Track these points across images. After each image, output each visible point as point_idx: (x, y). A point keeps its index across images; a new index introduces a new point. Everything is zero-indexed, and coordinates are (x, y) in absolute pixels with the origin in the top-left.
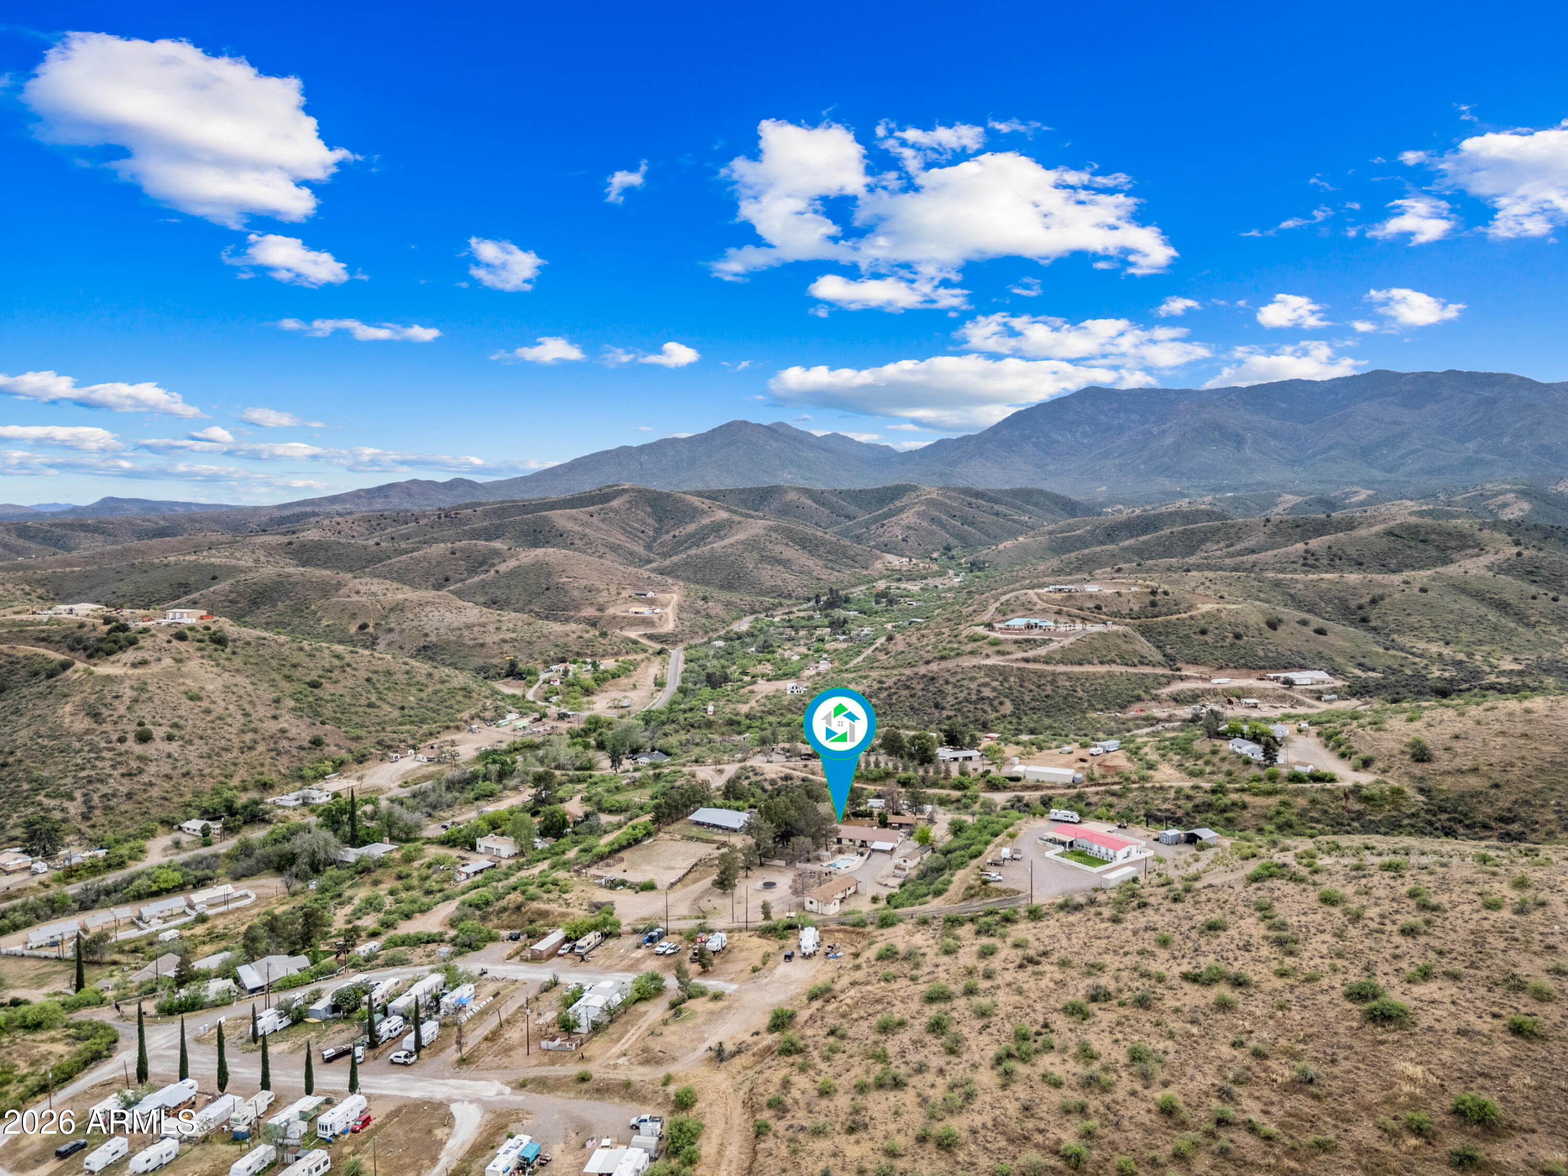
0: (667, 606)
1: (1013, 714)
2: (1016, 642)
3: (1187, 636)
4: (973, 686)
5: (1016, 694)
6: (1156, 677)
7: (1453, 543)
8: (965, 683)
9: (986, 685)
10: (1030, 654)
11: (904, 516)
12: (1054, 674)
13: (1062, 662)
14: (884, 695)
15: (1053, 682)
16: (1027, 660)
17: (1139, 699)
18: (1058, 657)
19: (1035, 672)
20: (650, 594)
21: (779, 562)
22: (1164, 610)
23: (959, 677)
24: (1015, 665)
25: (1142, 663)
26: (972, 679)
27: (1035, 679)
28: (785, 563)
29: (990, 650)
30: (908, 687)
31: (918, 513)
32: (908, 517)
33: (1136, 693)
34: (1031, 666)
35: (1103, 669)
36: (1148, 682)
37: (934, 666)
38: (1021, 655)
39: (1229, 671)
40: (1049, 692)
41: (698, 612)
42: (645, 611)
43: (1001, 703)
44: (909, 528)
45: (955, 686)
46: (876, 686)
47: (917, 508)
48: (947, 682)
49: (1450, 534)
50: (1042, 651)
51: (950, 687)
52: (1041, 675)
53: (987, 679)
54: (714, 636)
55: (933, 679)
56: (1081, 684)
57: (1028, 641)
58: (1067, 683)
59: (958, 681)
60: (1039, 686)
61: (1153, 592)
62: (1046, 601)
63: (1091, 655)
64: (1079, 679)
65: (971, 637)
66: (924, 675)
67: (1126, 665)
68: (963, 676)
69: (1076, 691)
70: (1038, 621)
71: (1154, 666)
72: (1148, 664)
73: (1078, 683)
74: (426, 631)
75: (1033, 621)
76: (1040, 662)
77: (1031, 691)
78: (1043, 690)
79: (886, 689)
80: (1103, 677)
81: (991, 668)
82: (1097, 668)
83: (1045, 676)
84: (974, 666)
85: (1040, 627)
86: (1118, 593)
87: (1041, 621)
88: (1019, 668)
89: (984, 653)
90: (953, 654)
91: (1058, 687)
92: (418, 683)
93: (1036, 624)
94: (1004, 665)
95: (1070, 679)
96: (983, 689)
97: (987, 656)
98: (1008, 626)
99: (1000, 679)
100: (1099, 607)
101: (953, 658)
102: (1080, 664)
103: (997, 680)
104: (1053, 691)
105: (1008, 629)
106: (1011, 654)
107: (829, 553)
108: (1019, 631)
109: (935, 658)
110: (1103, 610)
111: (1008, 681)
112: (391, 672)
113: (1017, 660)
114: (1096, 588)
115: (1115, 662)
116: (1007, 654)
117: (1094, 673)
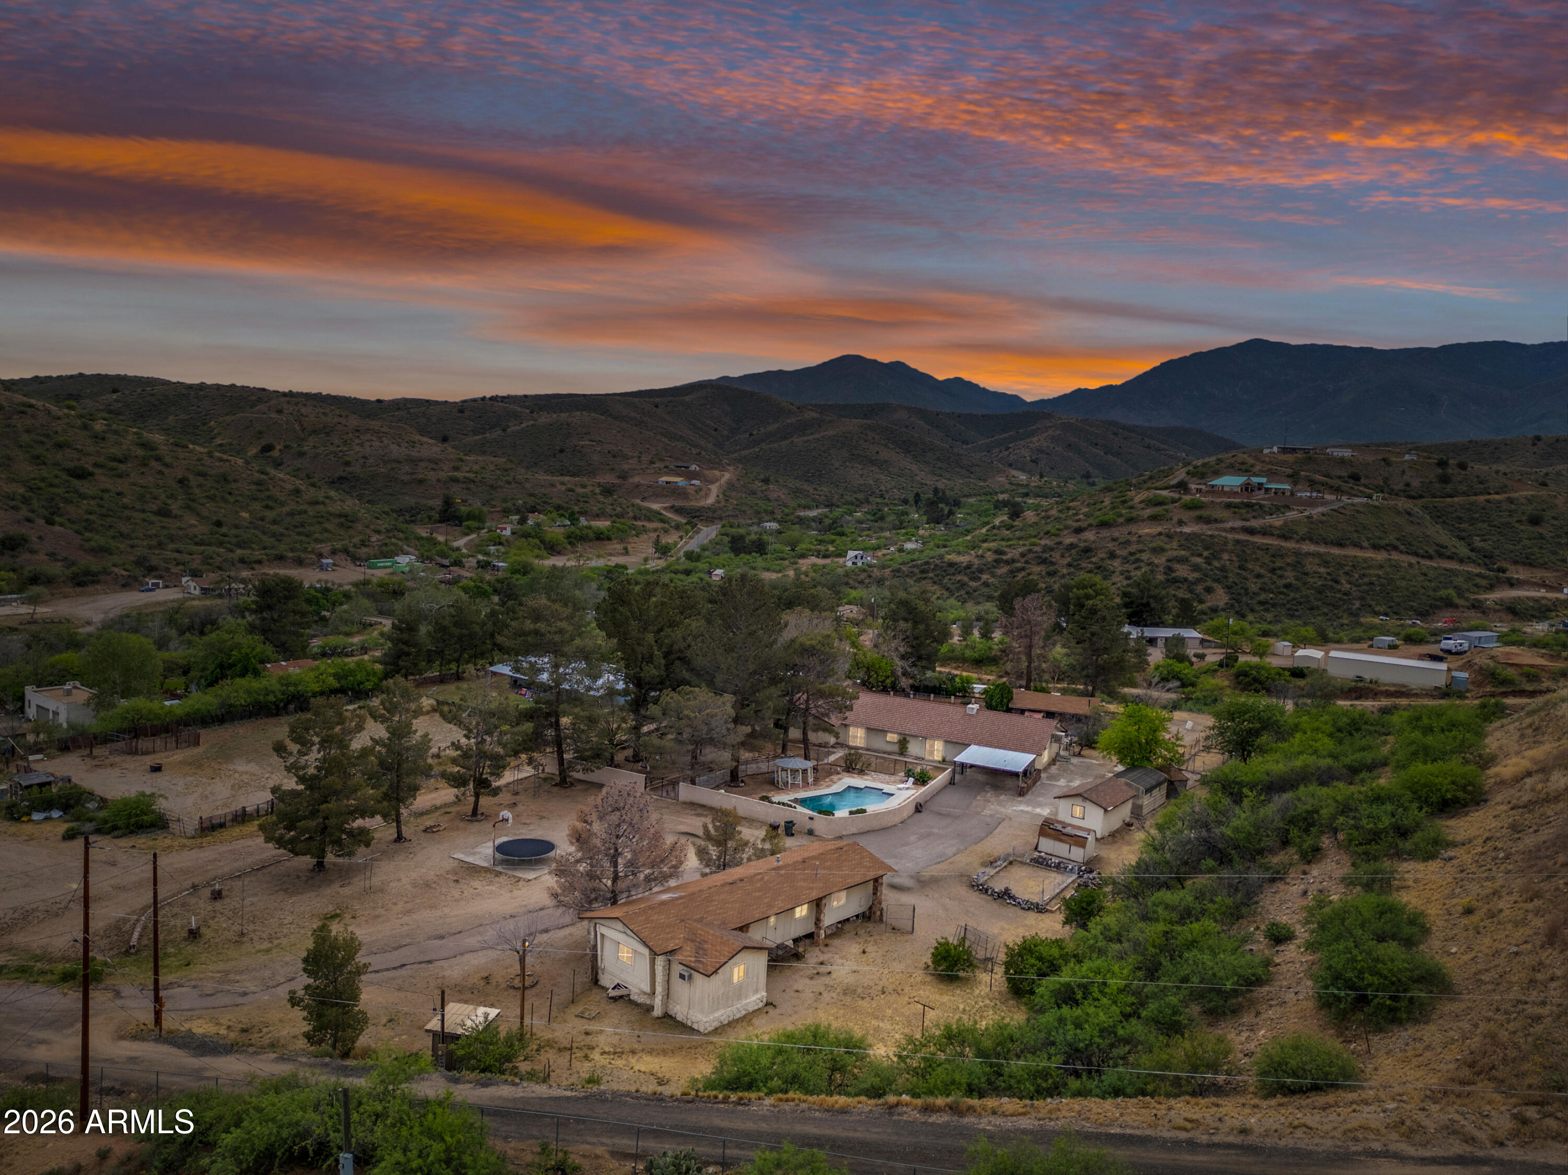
0: (712, 482)
1: (1229, 607)
2: (1229, 506)
3: (1507, 524)
4: (1160, 560)
5: (1232, 578)
6: (1469, 577)
8: (1145, 556)
9: (1182, 560)
10: (1255, 523)
11: (1035, 439)
12: (1297, 553)
13: (1309, 538)
14: (1003, 570)
15: (1297, 565)
16: (1251, 531)
17: (1449, 604)
18: (1302, 530)
19: (1266, 549)
20: (693, 467)
21: (873, 462)
22: (1463, 488)
23: (1133, 548)
24: (1230, 536)
25: (1441, 555)
26: (1158, 550)
27: (1267, 559)
28: (883, 465)
29: (1186, 516)
30: (1044, 561)
31: (1052, 437)
32: (1040, 441)
33: (1443, 593)
34: (1258, 540)
35: (1381, 556)
36: (1459, 581)
37: (1090, 535)
38: (1238, 524)
40: (1290, 580)
41: (753, 493)
42: (680, 481)
43: (1209, 590)
44: (1040, 451)
45: (1125, 560)
46: (990, 557)
47: (1050, 432)
48: (1112, 556)
50: (1276, 521)
51: (1116, 563)
52: (1277, 554)
53: (1183, 553)
54: (767, 518)
55: (1087, 550)
56: (1346, 573)
57: (1249, 506)
58: (1322, 570)
59: (1131, 554)
60: (1273, 571)
61: (1442, 464)
62: (1270, 463)
63: (1356, 535)
64: (1341, 566)
65: (1150, 501)
66: (1071, 544)
67: (1416, 554)
68: (1141, 547)
69: (1337, 582)
70: (1264, 480)
71: (1461, 561)
72: (1450, 558)
73: (1341, 572)
74: (347, 459)
75: (1256, 480)
76: (1273, 535)
77: (1259, 576)
78: (1280, 577)
79: (1007, 562)
80: (1381, 567)
81: (1189, 537)
82: (1370, 554)
83: (1282, 556)
84: (1160, 534)
85: (1267, 490)
86: (1384, 460)
87: (1269, 482)
88: (1238, 542)
89: (1175, 519)
90: (1121, 520)
91: (1307, 574)
92: (269, 497)
93: (1261, 484)
94: (1211, 536)
95: (1326, 563)
96: (1176, 566)
97: (1181, 523)
98: (1213, 486)
99: (1206, 554)
100: (1356, 478)
101: (1122, 524)
102: (1340, 545)
103: (1200, 555)
104: (1297, 579)
105: (1213, 490)
106: (1222, 521)
107: (938, 459)
108: (1232, 494)
109: (1090, 525)
110: (1363, 481)
111: (1219, 559)
112: (230, 478)
113: (1233, 530)
114: (1347, 453)
115: (1395, 548)
116: (1216, 521)
117: (1365, 560)
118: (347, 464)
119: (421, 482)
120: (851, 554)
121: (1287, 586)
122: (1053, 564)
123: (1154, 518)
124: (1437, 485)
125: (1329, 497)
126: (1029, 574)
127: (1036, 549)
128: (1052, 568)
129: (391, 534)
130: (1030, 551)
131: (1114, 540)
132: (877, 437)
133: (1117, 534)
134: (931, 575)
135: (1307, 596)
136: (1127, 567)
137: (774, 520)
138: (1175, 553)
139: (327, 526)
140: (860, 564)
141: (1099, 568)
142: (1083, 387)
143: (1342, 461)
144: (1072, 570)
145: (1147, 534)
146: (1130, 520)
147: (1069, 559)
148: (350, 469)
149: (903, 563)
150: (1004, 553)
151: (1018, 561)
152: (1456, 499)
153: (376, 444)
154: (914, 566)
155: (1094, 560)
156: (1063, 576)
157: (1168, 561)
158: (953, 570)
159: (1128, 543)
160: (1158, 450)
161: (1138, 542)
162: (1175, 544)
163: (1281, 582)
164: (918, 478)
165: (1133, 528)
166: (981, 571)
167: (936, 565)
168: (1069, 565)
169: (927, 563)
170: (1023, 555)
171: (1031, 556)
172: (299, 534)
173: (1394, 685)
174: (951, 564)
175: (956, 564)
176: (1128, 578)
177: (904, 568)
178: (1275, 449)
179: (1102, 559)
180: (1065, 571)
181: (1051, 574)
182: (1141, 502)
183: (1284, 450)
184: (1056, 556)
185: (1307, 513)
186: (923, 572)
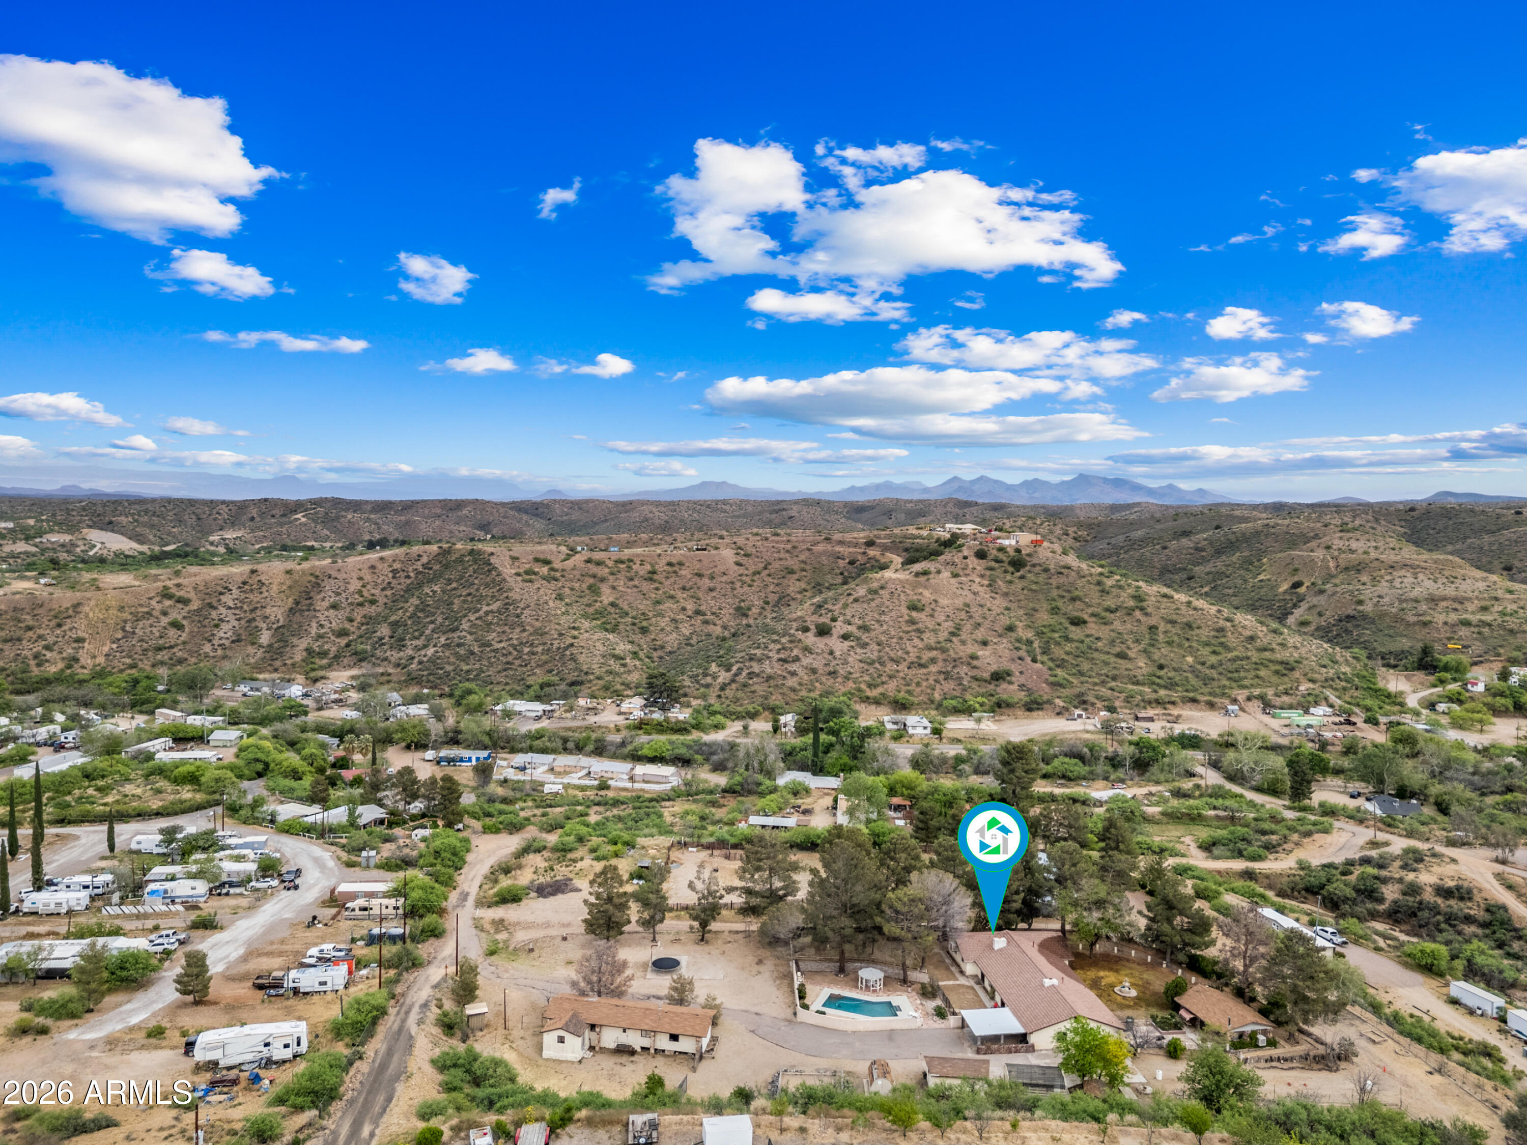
74: (1362, 597)
92: (1222, 644)
112: (1194, 625)
118: (1360, 602)
119: (1425, 624)
129: (1327, 684)
139: (1262, 673)
148: (1360, 608)
153: (1409, 580)
172: (1230, 679)
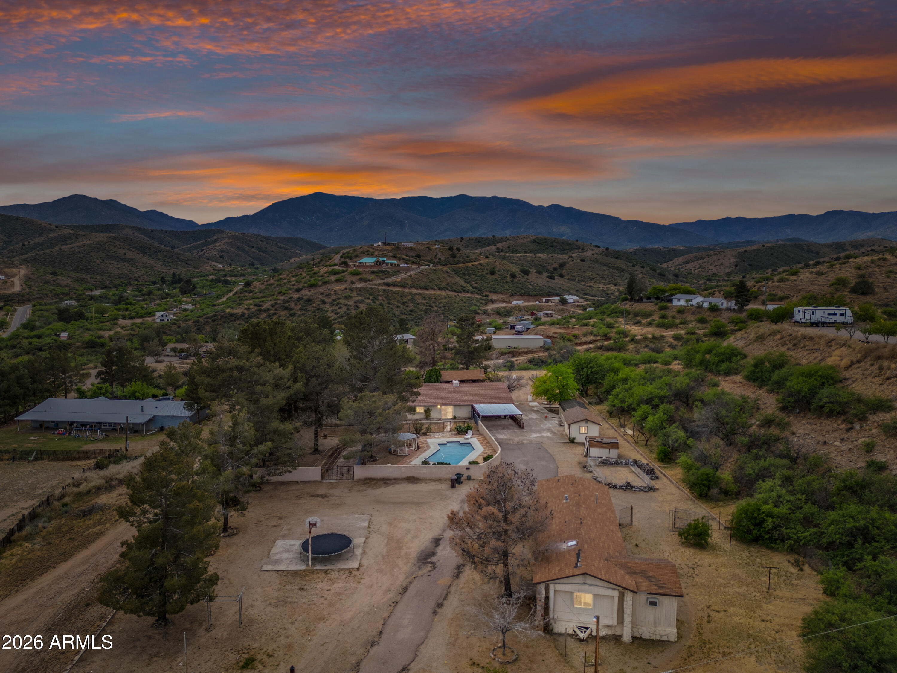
2: (373, 272)
3: (482, 275)
4: (351, 302)
6: (478, 300)
7: (567, 247)
8: (342, 301)
9: (361, 302)
10: (389, 280)
11: (218, 244)
12: (411, 294)
13: (413, 286)
14: (264, 316)
15: (413, 300)
16: (388, 285)
18: (409, 283)
19: (397, 293)
21: (123, 260)
22: (462, 260)
23: (334, 297)
24: (380, 288)
25: (464, 291)
26: (348, 298)
27: (399, 298)
28: (131, 261)
29: (354, 278)
30: (286, 309)
31: (228, 243)
32: (220, 245)
33: (472, 308)
34: (391, 288)
35: (443, 293)
36: (475, 302)
37: (306, 292)
38: (381, 281)
39: (517, 297)
40: (412, 308)
41: (48, 282)
44: (222, 251)
45: (332, 304)
46: (253, 309)
47: (226, 240)
48: (324, 302)
49: (563, 243)
50: (397, 279)
51: (327, 306)
52: (403, 296)
53: (360, 298)
54: (66, 298)
55: (309, 300)
56: (434, 302)
57: (382, 272)
58: (424, 301)
59: (334, 300)
60: (403, 304)
61: (451, 249)
62: (380, 250)
63: (430, 284)
64: (430, 298)
65: (330, 272)
66: (299, 298)
67: (455, 291)
68: (337, 296)
69: (432, 307)
70: (385, 259)
71: (472, 293)
72: (467, 292)
73: (431, 302)
75: (381, 259)
76: (398, 286)
77: (398, 307)
78: (407, 306)
79: (265, 311)
80: (446, 298)
81: (361, 289)
82: (439, 292)
83: (405, 296)
84: (346, 289)
85: (387, 263)
86: (428, 248)
87: (387, 259)
88: (384, 290)
89: (349, 280)
90: (320, 283)
91: (418, 304)
93: (384, 261)
94: (371, 288)
95: (424, 298)
96: (360, 305)
97: (353, 283)
98: (360, 263)
99: (371, 297)
100: (419, 256)
101: (321, 285)
102: (427, 289)
103: (369, 299)
104: (415, 307)
105: (361, 265)
106: (372, 281)
107: (166, 257)
108: (371, 266)
109: (304, 287)
110: (422, 258)
111: (378, 300)
113: (379, 284)
114: (411, 245)
115: (447, 289)
116: (369, 281)
117: (439, 295)
120: (158, 314)
121: (411, 311)
122: (292, 309)
123: (338, 281)
124: (451, 259)
125: (414, 266)
126: (280, 317)
127: (279, 302)
128: (292, 312)
130: (276, 303)
131: (322, 294)
132: (122, 244)
133: (322, 291)
134: (220, 322)
135: (421, 315)
136: (333, 308)
137: (71, 299)
138: (357, 298)
140: (165, 320)
141: (319, 309)
142: (230, 216)
143: (411, 249)
144: (303, 312)
145: (339, 290)
146: (325, 283)
147: (300, 306)
149: (200, 317)
150: (261, 306)
151: (271, 310)
152: (461, 265)
154: (207, 318)
155: (314, 305)
156: (299, 316)
157: (355, 302)
158: (233, 318)
159: (330, 295)
160: (286, 249)
161: (335, 294)
162: (355, 294)
163: (408, 309)
164: (157, 269)
165: (328, 286)
166: (251, 317)
167: (222, 316)
168: (301, 309)
169: (215, 315)
170: (273, 306)
171: (277, 306)
173: (524, 348)
174: (232, 315)
175: (234, 314)
176: (337, 314)
177: (201, 320)
178: (380, 243)
179: (319, 305)
180: (299, 313)
181: (293, 315)
182: (325, 273)
183: (385, 244)
184: (292, 305)
185: (408, 274)
186: (214, 321)
